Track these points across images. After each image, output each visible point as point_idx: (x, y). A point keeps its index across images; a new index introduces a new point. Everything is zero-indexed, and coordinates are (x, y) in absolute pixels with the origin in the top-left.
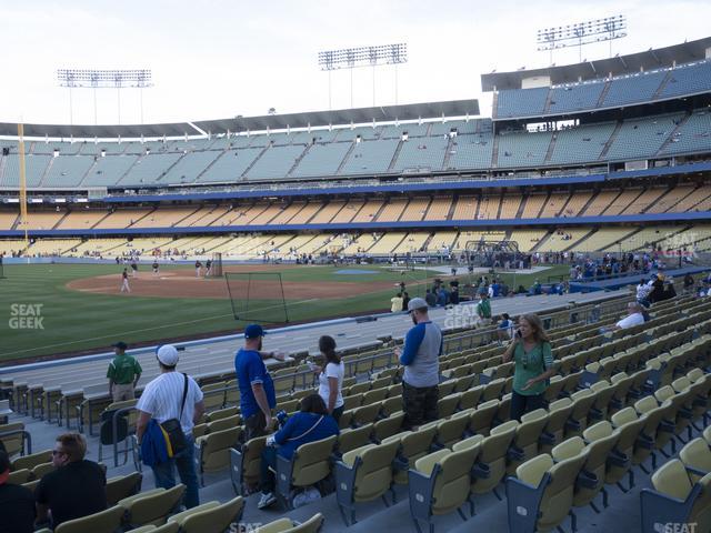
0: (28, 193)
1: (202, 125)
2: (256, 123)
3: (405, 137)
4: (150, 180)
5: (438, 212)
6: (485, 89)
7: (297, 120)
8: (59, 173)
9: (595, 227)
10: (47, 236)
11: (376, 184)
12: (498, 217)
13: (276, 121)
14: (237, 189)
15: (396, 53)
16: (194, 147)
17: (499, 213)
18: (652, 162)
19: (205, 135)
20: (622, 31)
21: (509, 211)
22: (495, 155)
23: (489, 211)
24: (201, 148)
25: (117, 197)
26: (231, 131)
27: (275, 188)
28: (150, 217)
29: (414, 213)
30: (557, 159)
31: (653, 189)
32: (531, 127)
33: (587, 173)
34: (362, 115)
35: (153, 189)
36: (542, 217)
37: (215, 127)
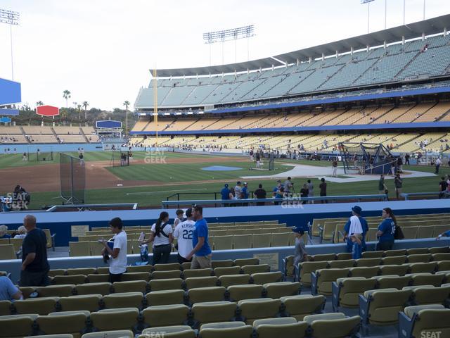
0: (158, 109)
2: (316, 52)
10: (179, 135)
16: (275, 74)
19: (285, 65)
26: (300, 61)
37: (289, 58)
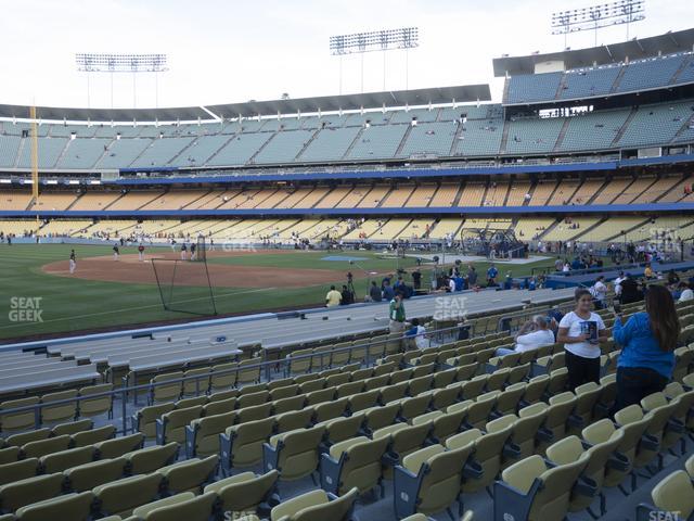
0: (40, 174)
1: (214, 109)
2: (267, 108)
3: (414, 123)
4: (161, 163)
5: (444, 199)
6: (497, 74)
7: (308, 105)
8: (74, 155)
9: (605, 216)
10: (60, 217)
11: (382, 169)
12: (505, 204)
13: (287, 106)
14: (246, 173)
15: (408, 37)
16: (206, 132)
17: (506, 200)
18: (666, 149)
19: (218, 120)
20: (639, 14)
21: (517, 198)
22: (504, 141)
23: (496, 198)
24: (213, 132)
25: (129, 180)
26: (244, 116)
27: (282, 172)
28: (160, 200)
29: (419, 199)
30: (568, 145)
31: (667, 177)
32: (544, 113)
33: (598, 161)
34: (372, 100)
35: (164, 172)
36: (550, 204)
37: (227, 111)
